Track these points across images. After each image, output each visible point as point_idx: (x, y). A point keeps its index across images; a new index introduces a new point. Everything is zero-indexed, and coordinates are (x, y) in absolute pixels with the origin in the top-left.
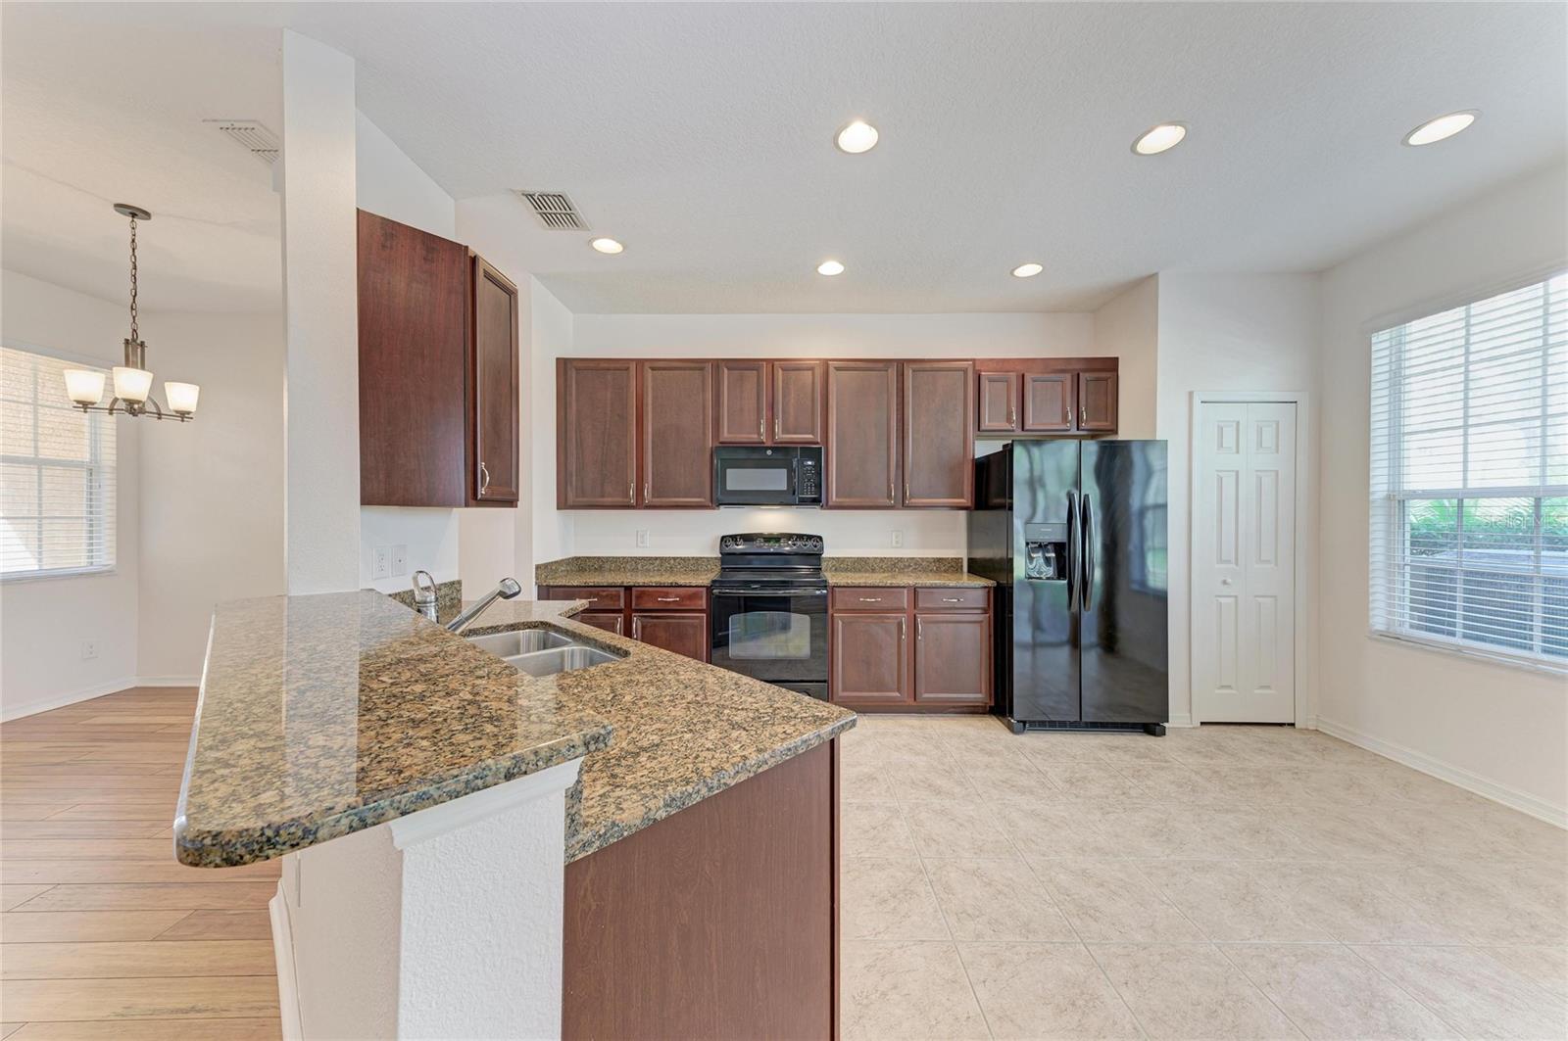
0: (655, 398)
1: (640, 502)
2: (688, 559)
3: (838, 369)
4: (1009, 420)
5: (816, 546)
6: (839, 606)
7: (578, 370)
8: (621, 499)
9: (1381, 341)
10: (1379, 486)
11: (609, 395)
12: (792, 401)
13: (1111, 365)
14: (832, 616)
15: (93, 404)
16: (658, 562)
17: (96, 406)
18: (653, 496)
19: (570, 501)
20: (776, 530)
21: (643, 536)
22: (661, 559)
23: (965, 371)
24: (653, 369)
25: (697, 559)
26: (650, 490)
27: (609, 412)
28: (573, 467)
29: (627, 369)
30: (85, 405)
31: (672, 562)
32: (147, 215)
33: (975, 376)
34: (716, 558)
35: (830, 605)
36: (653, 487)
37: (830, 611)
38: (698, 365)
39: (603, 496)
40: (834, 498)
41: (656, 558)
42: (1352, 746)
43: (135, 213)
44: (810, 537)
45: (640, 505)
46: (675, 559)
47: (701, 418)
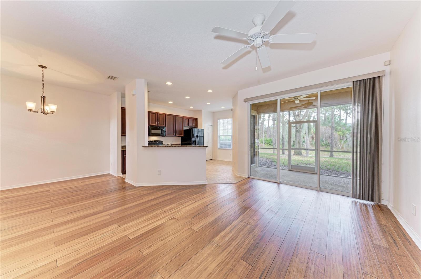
3: (167, 115)
4: (187, 125)
9: (218, 121)
10: (218, 135)
13: (197, 119)
15: (33, 110)
17: (33, 111)
23: (182, 118)
30: (31, 110)
32: (46, 68)
33: (184, 118)
42: (217, 160)
43: (43, 67)
44: (161, 141)
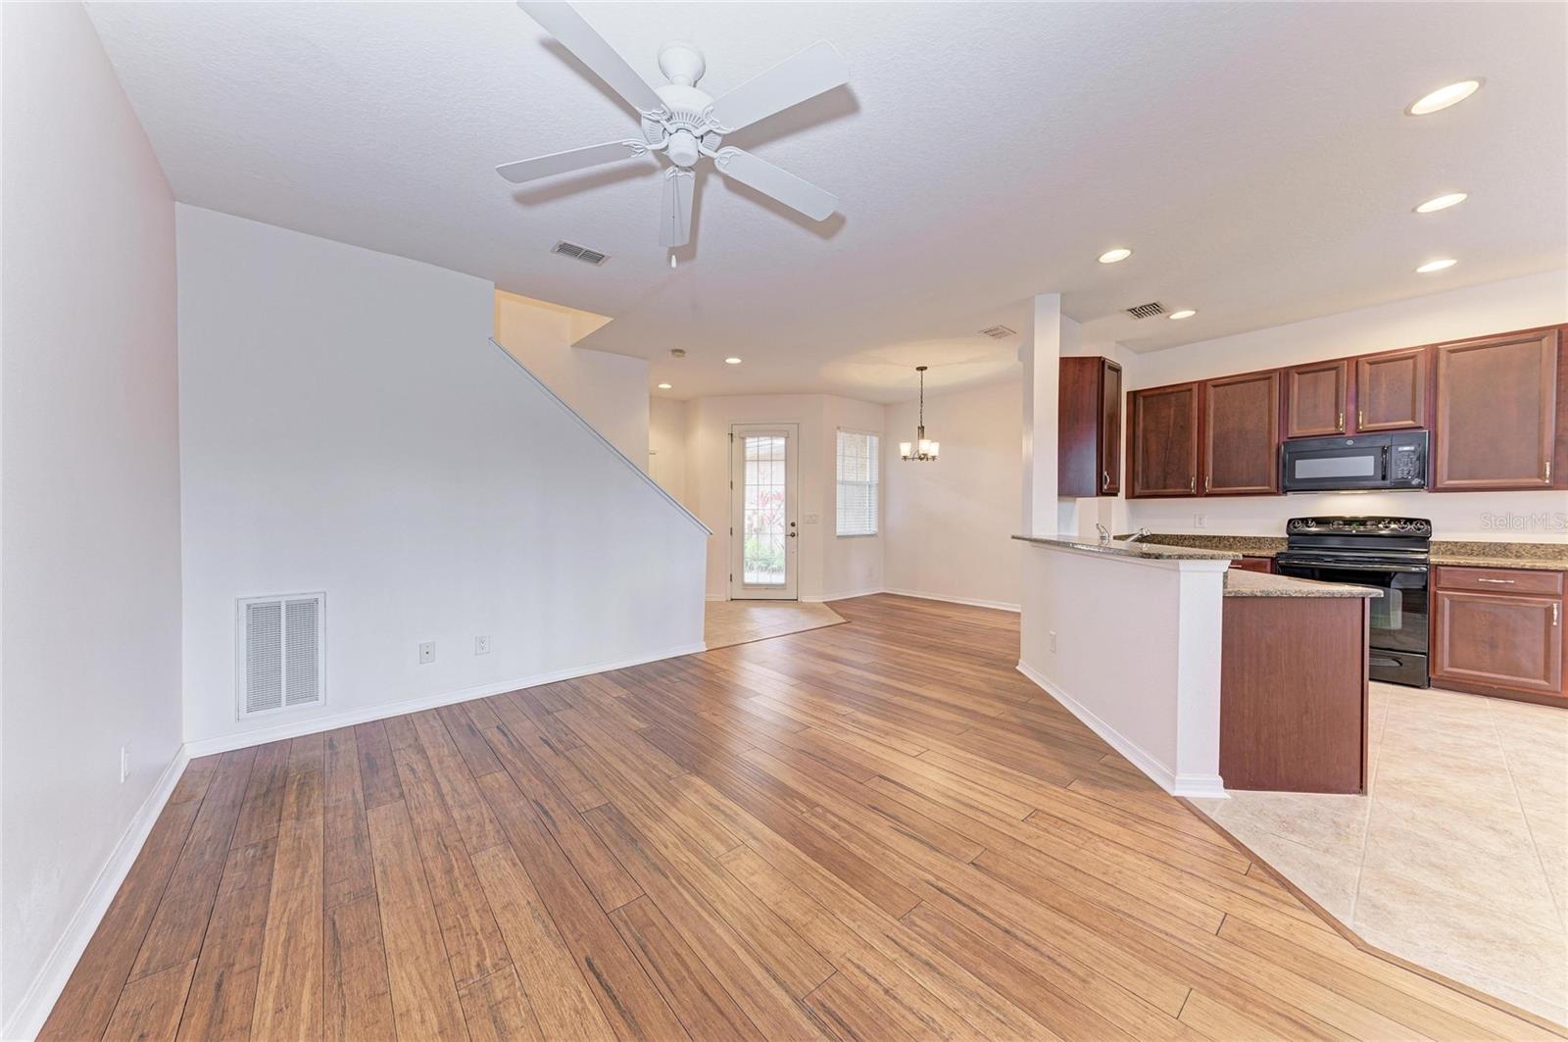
0: (1217, 410)
1: (1201, 490)
2: (1250, 538)
5: (1419, 529)
6: (1443, 583)
7: (1144, 397)
8: (1182, 490)
11: (1172, 412)
12: (1384, 391)
14: (1435, 594)
16: (1216, 539)
18: (1213, 486)
19: (1137, 493)
20: (1361, 514)
21: (1200, 519)
22: (1220, 537)
24: (1214, 386)
25: (1259, 539)
26: (1211, 482)
27: (1171, 424)
28: (1139, 469)
29: (1190, 390)
31: (1232, 540)
32: (926, 368)
34: (1282, 539)
35: (1432, 583)
36: (1213, 479)
37: (1432, 589)
38: (1266, 376)
39: (1165, 488)
40: (1444, 481)
41: (1214, 537)
43: (922, 369)
44: (1410, 520)
45: (1201, 493)
46: (1234, 538)
47: (1267, 419)
